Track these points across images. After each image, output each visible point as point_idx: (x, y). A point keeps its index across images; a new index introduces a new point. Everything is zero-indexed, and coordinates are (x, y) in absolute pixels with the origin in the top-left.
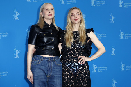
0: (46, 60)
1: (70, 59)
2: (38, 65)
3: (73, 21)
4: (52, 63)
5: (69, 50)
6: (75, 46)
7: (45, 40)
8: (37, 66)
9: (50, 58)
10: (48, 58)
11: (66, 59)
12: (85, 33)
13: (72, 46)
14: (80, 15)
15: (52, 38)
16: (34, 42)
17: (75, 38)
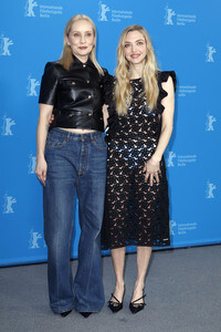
0: (76, 139)
1: (125, 138)
2: (59, 149)
3: (129, 58)
4: (89, 145)
5: (124, 120)
6: (136, 111)
7: (74, 95)
8: (57, 152)
9: (85, 135)
10: (80, 136)
11: (117, 139)
12: (156, 82)
13: (129, 112)
14: (144, 45)
15: (88, 91)
16: (51, 98)
17: (135, 95)
